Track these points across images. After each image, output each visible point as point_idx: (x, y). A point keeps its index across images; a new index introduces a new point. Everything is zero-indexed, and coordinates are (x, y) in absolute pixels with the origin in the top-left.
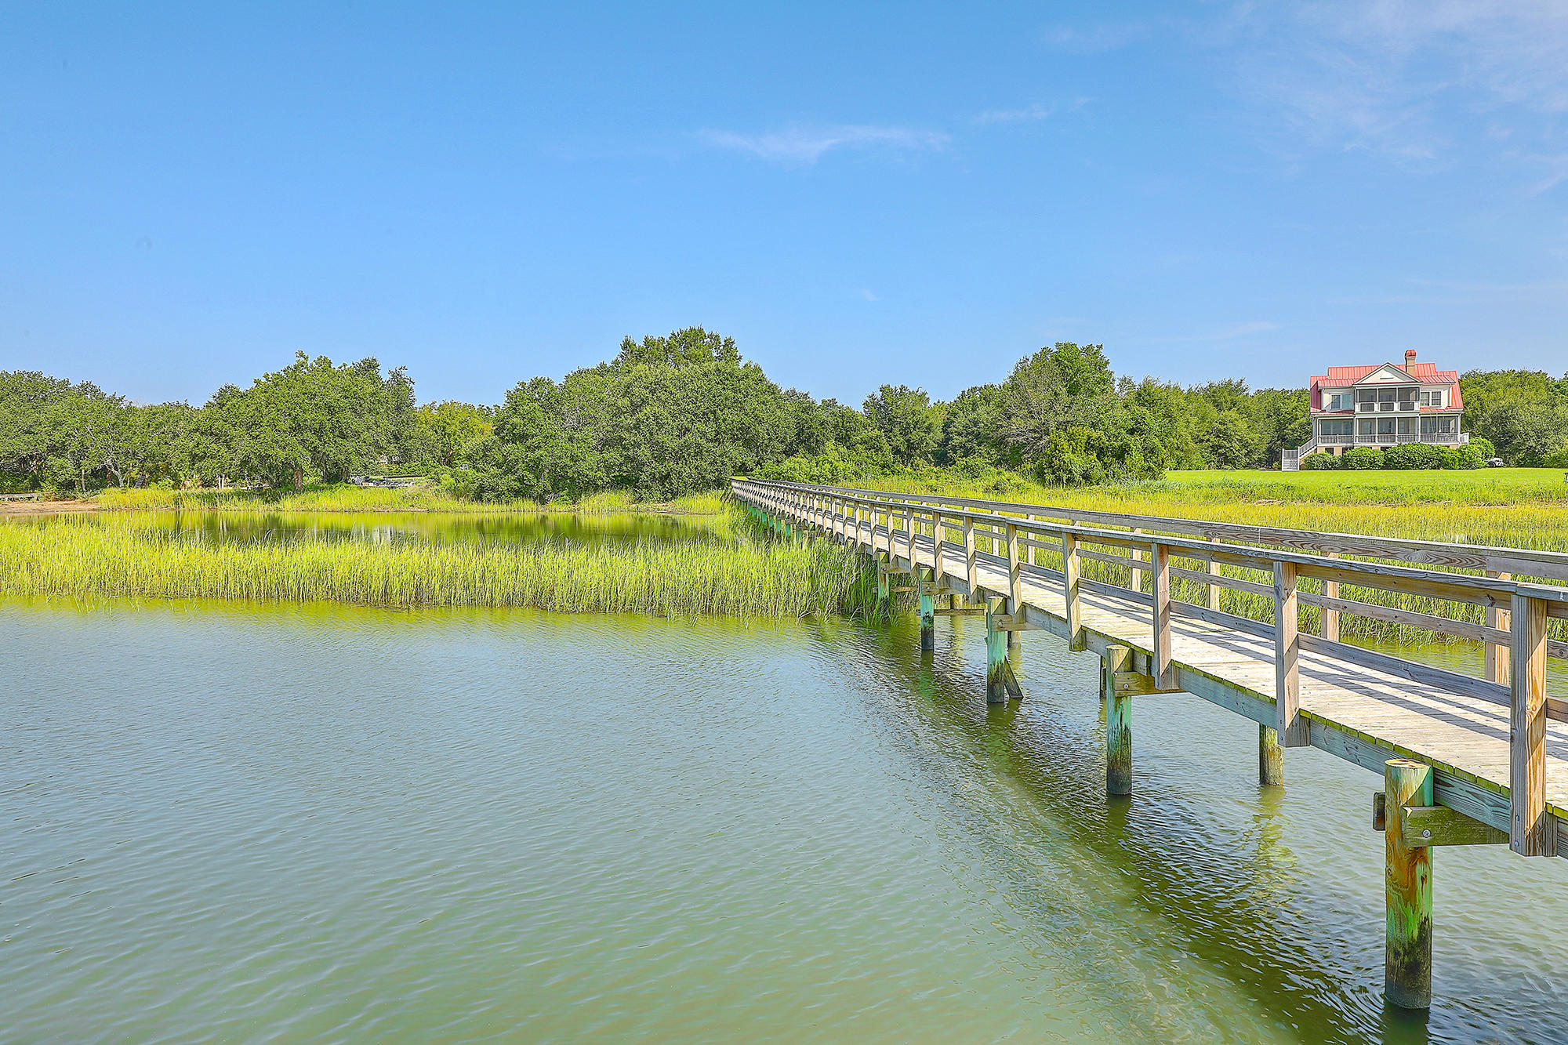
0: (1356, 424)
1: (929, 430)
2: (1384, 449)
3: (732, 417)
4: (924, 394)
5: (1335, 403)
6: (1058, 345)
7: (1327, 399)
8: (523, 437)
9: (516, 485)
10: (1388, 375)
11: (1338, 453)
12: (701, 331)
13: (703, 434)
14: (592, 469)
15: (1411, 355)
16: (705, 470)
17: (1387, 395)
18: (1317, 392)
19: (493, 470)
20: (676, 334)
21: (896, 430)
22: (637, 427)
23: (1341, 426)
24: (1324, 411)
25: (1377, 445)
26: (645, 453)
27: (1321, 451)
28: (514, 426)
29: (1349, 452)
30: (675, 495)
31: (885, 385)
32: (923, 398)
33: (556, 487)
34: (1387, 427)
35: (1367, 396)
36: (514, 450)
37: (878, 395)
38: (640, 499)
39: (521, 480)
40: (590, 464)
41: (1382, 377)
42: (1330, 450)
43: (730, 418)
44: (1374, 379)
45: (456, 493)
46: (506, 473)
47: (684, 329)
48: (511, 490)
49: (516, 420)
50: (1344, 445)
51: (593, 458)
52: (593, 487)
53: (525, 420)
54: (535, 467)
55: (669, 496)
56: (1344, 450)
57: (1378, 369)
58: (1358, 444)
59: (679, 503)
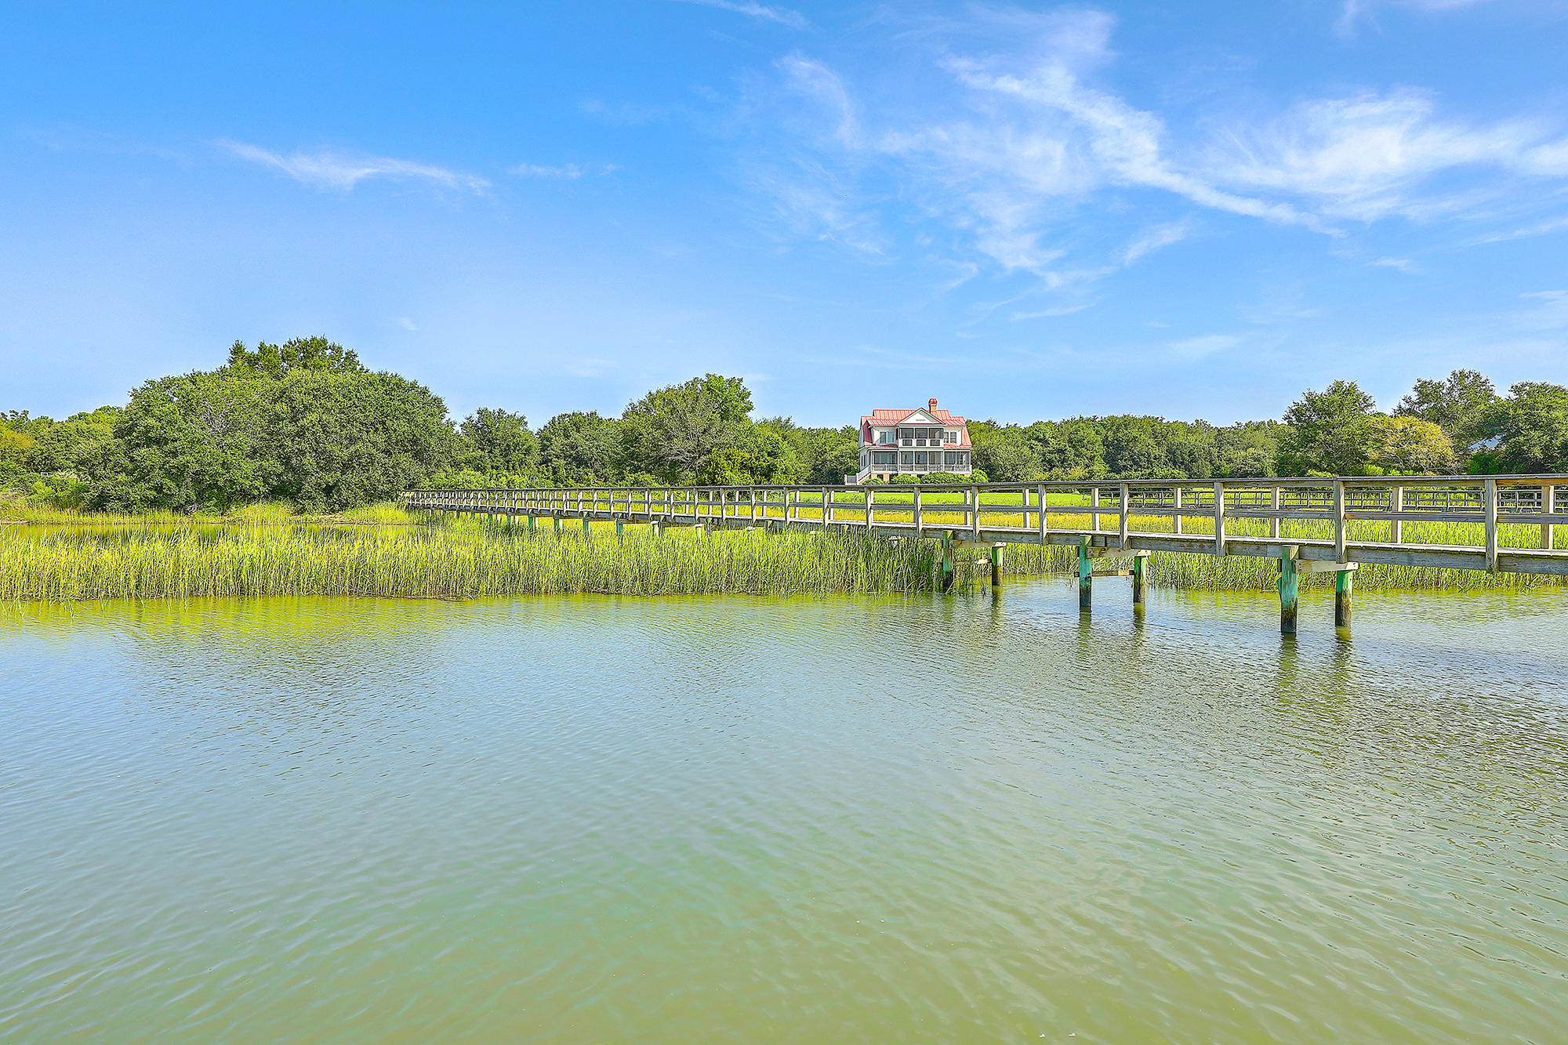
0: (899, 454)
1: (528, 452)
2: (920, 476)
3: (402, 427)
4: (523, 418)
5: (883, 438)
6: (708, 375)
7: (876, 435)
8: (160, 442)
9: (151, 494)
10: (922, 417)
11: (886, 479)
12: (324, 341)
13: (374, 444)
14: (247, 478)
15: (932, 402)
16: (379, 481)
17: (921, 433)
18: (868, 430)
19: (122, 477)
20: (293, 343)
21: (497, 451)
22: (301, 434)
23: (888, 457)
24: (875, 445)
25: (914, 473)
26: (309, 461)
27: (874, 477)
28: (148, 428)
29: (895, 478)
30: (344, 506)
31: (482, 408)
32: (521, 421)
33: (201, 498)
34: (920, 459)
35: (907, 433)
36: (149, 455)
37: (476, 417)
38: (302, 511)
39: (159, 489)
40: (245, 471)
41: (917, 419)
42: (881, 476)
43: (400, 430)
44: (912, 420)
45: (58, 504)
46: (137, 481)
47: (302, 338)
48: (145, 500)
49: (151, 421)
50: (891, 472)
51: (249, 466)
52: (247, 497)
53: (164, 422)
54: (177, 475)
55: (337, 507)
56: (891, 476)
57: (913, 413)
58: (901, 472)
59: (348, 514)
